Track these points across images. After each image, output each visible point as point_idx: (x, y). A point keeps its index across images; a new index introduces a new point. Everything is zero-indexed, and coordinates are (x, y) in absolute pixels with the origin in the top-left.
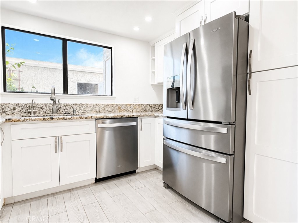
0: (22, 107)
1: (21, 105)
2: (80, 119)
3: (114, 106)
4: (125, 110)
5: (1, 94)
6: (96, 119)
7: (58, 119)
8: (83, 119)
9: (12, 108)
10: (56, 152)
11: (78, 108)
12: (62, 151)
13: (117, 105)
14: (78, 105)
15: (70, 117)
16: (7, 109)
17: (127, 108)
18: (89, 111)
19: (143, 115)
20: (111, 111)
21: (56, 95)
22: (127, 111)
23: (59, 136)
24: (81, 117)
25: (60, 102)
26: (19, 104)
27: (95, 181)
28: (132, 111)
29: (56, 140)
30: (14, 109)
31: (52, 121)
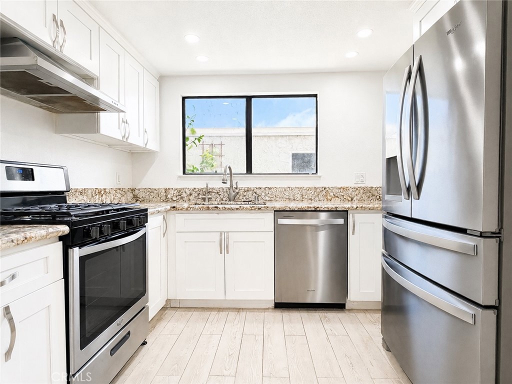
0: (199, 192)
1: (197, 190)
2: (251, 210)
3: (318, 190)
4: (337, 197)
5: (180, 177)
6: (275, 211)
7: (224, 208)
8: (255, 209)
9: (188, 193)
10: (221, 253)
11: (263, 194)
12: (228, 253)
13: (323, 188)
14: (263, 189)
15: (248, 206)
16: (184, 195)
17: (341, 194)
18: (277, 199)
19: (357, 207)
20: (313, 198)
21: (233, 175)
22: (343, 199)
23: (224, 232)
24: (253, 207)
25: (239, 186)
26: (195, 189)
27: (274, 306)
28: (352, 200)
29: (221, 237)
30: (191, 194)
31: (217, 211)
